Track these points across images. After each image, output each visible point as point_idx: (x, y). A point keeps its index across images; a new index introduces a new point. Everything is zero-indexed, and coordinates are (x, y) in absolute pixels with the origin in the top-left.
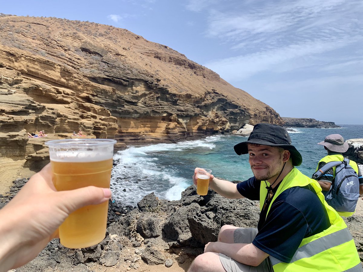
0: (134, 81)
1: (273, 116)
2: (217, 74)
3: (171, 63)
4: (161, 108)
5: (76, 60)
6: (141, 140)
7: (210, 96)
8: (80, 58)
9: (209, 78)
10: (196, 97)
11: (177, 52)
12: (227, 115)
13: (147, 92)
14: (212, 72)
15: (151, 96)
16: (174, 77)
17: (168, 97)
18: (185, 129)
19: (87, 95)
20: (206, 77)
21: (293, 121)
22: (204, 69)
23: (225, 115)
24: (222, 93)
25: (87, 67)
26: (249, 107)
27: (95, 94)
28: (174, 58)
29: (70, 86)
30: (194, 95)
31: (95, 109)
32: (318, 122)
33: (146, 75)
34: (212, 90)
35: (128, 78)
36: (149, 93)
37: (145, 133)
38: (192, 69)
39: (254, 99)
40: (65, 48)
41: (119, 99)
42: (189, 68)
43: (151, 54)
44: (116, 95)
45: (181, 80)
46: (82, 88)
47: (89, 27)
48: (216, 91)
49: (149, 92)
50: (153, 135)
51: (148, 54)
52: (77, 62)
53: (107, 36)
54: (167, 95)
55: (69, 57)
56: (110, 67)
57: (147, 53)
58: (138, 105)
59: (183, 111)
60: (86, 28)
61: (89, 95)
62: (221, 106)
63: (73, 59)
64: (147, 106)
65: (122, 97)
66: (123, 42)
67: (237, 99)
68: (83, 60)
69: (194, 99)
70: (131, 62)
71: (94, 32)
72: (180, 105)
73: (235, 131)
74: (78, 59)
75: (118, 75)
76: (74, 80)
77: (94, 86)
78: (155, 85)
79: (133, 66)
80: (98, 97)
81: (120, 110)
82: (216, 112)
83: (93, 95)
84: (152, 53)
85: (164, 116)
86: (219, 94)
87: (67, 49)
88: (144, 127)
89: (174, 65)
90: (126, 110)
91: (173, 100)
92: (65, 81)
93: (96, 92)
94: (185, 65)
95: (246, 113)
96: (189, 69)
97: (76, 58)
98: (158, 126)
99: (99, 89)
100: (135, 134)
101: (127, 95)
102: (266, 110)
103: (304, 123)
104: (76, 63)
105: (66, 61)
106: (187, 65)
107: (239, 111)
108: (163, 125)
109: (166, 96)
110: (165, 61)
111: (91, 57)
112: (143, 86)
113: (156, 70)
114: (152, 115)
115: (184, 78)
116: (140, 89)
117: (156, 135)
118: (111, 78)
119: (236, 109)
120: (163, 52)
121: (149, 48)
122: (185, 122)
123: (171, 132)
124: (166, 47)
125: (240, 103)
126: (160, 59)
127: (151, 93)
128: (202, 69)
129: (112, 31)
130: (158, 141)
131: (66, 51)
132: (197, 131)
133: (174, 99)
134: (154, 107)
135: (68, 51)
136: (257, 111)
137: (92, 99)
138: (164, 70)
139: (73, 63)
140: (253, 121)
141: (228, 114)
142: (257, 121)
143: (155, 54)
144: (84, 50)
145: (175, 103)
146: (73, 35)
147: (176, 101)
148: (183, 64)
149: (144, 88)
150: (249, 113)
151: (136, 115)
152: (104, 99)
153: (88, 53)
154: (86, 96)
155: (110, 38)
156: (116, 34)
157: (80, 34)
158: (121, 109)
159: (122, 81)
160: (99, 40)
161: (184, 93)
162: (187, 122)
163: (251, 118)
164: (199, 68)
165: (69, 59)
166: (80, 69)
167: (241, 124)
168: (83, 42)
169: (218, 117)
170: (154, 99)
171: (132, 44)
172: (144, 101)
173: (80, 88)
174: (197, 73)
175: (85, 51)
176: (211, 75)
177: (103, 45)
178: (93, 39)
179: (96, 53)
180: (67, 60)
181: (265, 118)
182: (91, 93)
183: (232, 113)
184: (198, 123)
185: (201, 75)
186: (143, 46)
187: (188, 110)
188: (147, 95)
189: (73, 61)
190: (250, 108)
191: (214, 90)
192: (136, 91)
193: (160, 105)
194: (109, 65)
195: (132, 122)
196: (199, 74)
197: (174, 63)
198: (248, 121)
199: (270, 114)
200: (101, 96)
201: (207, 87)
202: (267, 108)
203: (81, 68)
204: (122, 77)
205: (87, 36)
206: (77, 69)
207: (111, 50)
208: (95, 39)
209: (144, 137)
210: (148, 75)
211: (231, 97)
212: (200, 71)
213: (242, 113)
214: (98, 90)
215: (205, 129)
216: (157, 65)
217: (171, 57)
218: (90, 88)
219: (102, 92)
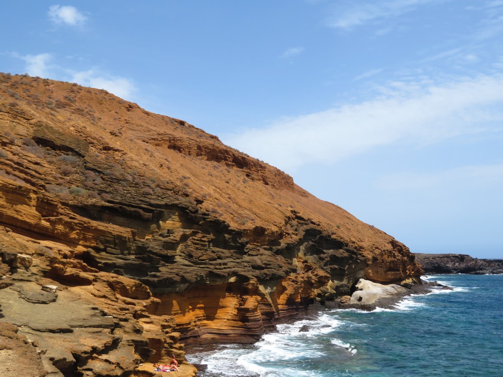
0: (163, 210)
1: (405, 258)
2: (288, 176)
3: (200, 157)
4: (223, 267)
5: (32, 166)
6: (192, 339)
7: (292, 227)
8: (38, 160)
9: (275, 185)
10: (273, 233)
11: (203, 132)
12: (326, 265)
13: (188, 232)
14: (279, 173)
15: (197, 240)
16: (218, 190)
17: (227, 239)
18: (271, 307)
19: (85, 249)
20: (269, 183)
21: (427, 261)
22: (265, 168)
23: (322, 263)
24: (310, 217)
25: (60, 181)
26: (361, 244)
27: (102, 247)
28: (205, 148)
29: (57, 234)
30: (268, 229)
31: (124, 286)
32: (476, 260)
33: (174, 192)
34: (292, 212)
35: (151, 205)
36: (193, 232)
37: (198, 323)
38: (242, 168)
39: (364, 225)
40: (4, 140)
41: (151, 255)
42: (234, 166)
43: (162, 141)
44: (135, 243)
45: (233, 196)
46: (77, 237)
47: (33, 89)
48: (298, 214)
49: (191, 231)
50: (213, 325)
51: (157, 142)
52: (36, 172)
53: (74, 108)
54: (225, 235)
55: (15, 158)
56: (107, 181)
57: (154, 139)
58: (176, 262)
59: (262, 268)
60: (28, 90)
61: (90, 249)
62: (312, 245)
63: (26, 163)
64: (196, 263)
65: (146, 246)
66: (105, 119)
67: (336, 228)
68: (46, 165)
69: (269, 236)
70: (137, 164)
71: (44, 99)
72: (249, 253)
73: (346, 296)
74: (36, 164)
75: (128, 199)
76: (63, 222)
77: (101, 231)
78: (201, 216)
79: (142, 172)
80: (107, 253)
81: (156, 279)
82: (305, 258)
83: (98, 250)
84: (165, 138)
85: (231, 283)
86: (305, 220)
87: (8, 141)
88: (193, 310)
89: (208, 162)
90: (168, 278)
91: (238, 244)
92: (47, 224)
93: (103, 244)
94: (226, 160)
95: (359, 256)
96: (235, 168)
97: (31, 162)
98: (221, 304)
99: (110, 235)
100: (181, 327)
101: (151, 241)
102: (392, 247)
103: (450, 265)
104: (33, 173)
105: (9, 169)
106: (231, 159)
107: (346, 254)
108: (231, 303)
109: (225, 237)
110: (190, 155)
111: (60, 158)
112: (177, 218)
113: (180, 175)
114: (208, 282)
115: (235, 190)
116: (172, 224)
117: (219, 325)
118: (118, 206)
119: (341, 251)
120: (185, 136)
121: (158, 130)
122: (270, 291)
123: (252, 318)
124: (182, 123)
125: (343, 235)
126: (180, 152)
127: (194, 234)
128: (261, 167)
129: (79, 96)
130: (225, 338)
131: (6, 146)
132: (286, 307)
133: (240, 241)
134: (211, 264)
135: (10, 146)
136: (377, 252)
137: (96, 257)
138: (195, 176)
139: (26, 173)
140: (370, 271)
141: (327, 261)
142: (378, 272)
143: (170, 142)
144: (41, 142)
145: (241, 250)
146: (11, 109)
147: (243, 245)
148: (222, 159)
149: (180, 222)
150: (364, 256)
151: (183, 286)
152: (120, 256)
153: (48, 148)
154: (84, 252)
155: (79, 111)
156: (87, 101)
157: (23, 106)
158: (155, 276)
159: (141, 211)
160: (63, 117)
161: (250, 226)
162: (273, 291)
163: (368, 265)
164: (255, 164)
165: (17, 163)
166: (47, 186)
167: (351, 281)
168: (35, 125)
169: (311, 269)
170: (205, 246)
171: (122, 123)
172: (186, 252)
173: (73, 236)
174: (253, 176)
175: (42, 144)
176: (277, 179)
177: (72, 128)
178: (50, 116)
179: (66, 149)
180: (12, 167)
181: (392, 264)
182: (93, 245)
183: (334, 259)
184: (285, 289)
185: (261, 180)
186: (145, 125)
187: (270, 265)
188: (189, 237)
189: (27, 168)
190: (364, 244)
191: (294, 212)
192: (168, 230)
193: (220, 258)
194: (105, 177)
195: (175, 302)
196: (256, 177)
197: (206, 158)
198: (362, 273)
199: (400, 255)
200: (114, 251)
201: (280, 206)
202: (394, 243)
203: (47, 183)
204: (138, 202)
205: (37, 108)
206: (40, 186)
207: (92, 140)
208: (54, 116)
209: (197, 332)
210: (178, 192)
211: (327, 224)
212: (258, 171)
213: (353, 257)
214: (108, 238)
215: (299, 300)
216: (178, 165)
217: (201, 145)
218: (92, 235)
219: (117, 241)
